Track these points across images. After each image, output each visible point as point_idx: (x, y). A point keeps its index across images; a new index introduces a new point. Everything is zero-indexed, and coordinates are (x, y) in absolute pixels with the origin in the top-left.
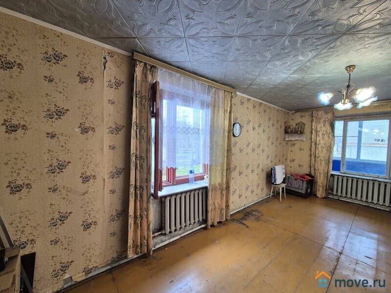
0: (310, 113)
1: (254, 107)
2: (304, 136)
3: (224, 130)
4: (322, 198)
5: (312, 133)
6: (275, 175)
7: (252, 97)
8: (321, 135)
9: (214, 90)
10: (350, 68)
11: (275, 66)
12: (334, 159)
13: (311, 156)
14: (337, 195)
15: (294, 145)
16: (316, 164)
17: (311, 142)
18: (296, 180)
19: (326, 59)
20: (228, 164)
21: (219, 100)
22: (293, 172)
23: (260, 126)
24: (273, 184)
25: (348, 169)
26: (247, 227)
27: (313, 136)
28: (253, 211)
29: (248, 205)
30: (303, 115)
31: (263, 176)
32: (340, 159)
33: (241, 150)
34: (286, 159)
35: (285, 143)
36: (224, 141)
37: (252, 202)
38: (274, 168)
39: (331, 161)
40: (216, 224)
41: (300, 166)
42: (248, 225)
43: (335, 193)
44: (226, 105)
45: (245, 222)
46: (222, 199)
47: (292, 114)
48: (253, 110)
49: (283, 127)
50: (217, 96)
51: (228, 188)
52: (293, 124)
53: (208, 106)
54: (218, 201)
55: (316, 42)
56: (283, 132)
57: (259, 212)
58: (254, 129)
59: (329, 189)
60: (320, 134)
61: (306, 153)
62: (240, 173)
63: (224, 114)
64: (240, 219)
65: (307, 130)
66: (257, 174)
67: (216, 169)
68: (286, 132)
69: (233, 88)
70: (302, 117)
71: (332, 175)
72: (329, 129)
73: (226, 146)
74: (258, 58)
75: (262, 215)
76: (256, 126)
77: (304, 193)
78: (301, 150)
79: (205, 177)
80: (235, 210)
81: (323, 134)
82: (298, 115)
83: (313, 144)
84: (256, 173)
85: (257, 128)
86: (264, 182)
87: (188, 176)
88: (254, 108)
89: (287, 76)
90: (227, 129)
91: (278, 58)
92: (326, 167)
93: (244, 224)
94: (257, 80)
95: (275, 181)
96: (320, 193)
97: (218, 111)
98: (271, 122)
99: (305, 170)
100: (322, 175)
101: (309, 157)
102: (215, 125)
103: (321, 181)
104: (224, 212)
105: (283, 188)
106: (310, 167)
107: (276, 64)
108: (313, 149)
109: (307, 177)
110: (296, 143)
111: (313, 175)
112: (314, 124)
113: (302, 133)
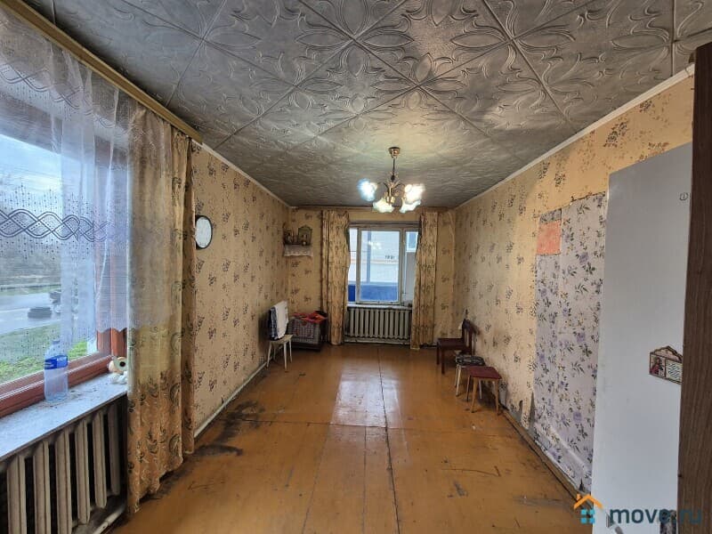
0: (318, 213)
1: (236, 186)
2: (312, 249)
3: (174, 230)
4: (338, 345)
5: (322, 245)
6: (275, 321)
7: (231, 162)
8: (334, 249)
9: (142, 113)
10: (394, 150)
11: (303, 104)
12: (349, 283)
13: (321, 281)
14: (354, 336)
15: (297, 264)
16: (329, 295)
17: (322, 259)
18: (304, 324)
19: (377, 123)
20: (187, 317)
21: (158, 148)
22: (296, 310)
23: (246, 227)
24: (273, 339)
25: (364, 297)
26: (240, 452)
27: (324, 251)
28: (241, 407)
29: (229, 400)
30: (309, 214)
31: (254, 327)
32: (355, 284)
33: (212, 280)
34: (286, 290)
35: (284, 261)
36: (173, 260)
37: (237, 388)
38: (274, 308)
39: (347, 287)
40: (157, 486)
41: (306, 299)
42: (239, 447)
43: (352, 334)
44: (176, 165)
45: (233, 443)
46: (172, 412)
47: (293, 211)
48: (233, 191)
49: (282, 233)
50: (150, 132)
51: (187, 376)
52: (294, 228)
53: (120, 156)
54: (162, 419)
55: (383, 83)
56: (281, 241)
57: (255, 406)
58: (236, 232)
59: (346, 329)
60: (333, 246)
61: (314, 277)
62: (211, 333)
63: (173, 188)
64: (217, 440)
65: (315, 240)
66: (244, 327)
67: (153, 338)
68: (286, 242)
69: (194, 127)
70: (307, 217)
71: (349, 308)
73: (180, 272)
74: (278, 68)
75: (262, 410)
76: (240, 227)
77: (317, 343)
78: (307, 272)
79: (111, 365)
80: (203, 421)
81: (336, 247)
82: (302, 213)
83: (324, 262)
84: (241, 324)
85: (241, 231)
86: (256, 339)
87: (41, 377)
88: (235, 188)
89: (313, 135)
90: (180, 227)
91: (317, 87)
92: (341, 297)
93: (230, 449)
94: (258, 126)
95: (276, 335)
96: (335, 339)
97: (156, 178)
98: (265, 221)
99: (313, 306)
100: (337, 310)
101: (319, 284)
102: (147, 215)
103: (336, 318)
104: (178, 444)
105: (288, 344)
106: (321, 299)
107: (305, 100)
108: (324, 271)
109: (318, 316)
110: (298, 260)
111: (325, 311)
112: (324, 231)
113: (308, 244)
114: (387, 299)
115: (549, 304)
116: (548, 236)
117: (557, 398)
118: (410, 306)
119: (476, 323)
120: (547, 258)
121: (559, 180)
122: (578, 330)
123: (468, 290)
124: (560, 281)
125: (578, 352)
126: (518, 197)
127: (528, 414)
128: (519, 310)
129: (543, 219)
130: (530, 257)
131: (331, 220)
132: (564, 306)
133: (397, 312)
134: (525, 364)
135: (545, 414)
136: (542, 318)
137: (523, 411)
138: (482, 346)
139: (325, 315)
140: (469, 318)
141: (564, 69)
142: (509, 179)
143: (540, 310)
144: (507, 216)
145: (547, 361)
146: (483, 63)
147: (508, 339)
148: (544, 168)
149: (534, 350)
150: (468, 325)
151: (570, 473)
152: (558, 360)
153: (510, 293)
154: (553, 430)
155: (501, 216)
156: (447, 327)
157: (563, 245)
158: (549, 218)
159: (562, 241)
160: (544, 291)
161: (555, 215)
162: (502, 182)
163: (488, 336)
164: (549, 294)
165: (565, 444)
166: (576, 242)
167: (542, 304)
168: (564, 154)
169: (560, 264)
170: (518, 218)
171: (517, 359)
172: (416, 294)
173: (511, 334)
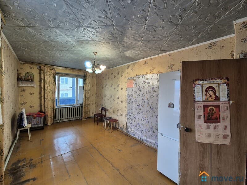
0: (38, 67)
4: (51, 125)
5: (41, 81)
6: (24, 118)
10: (95, 53)
13: (41, 98)
14: (58, 120)
15: (24, 90)
16: (46, 104)
18: (35, 118)
25: (61, 103)
26: (34, 179)
27: (42, 84)
30: (32, 67)
34: (18, 103)
35: (17, 88)
41: (31, 107)
47: (21, 64)
52: (23, 73)
59: (54, 118)
60: (47, 82)
61: (36, 96)
65: (36, 78)
70: (31, 68)
71: (56, 108)
72: (53, 80)
77: (42, 125)
78: (31, 94)
81: (49, 83)
82: (27, 65)
83: (42, 89)
92: (52, 104)
95: (25, 125)
96: (50, 122)
99: (36, 109)
100: (50, 110)
101: (39, 99)
103: (50, 113)
106: (41, 106)
108: (43, 93)
109: (41, 114)
110: (26, 88)
111: (43, 111)
112: (42, 75)
113: (32, 81)
114: (71, 103)
115: (131, 99)
116: (130, 83)
117: (133, 121)
118: (82, 105)
119: (106, 108)
120: (130, 89)
121: (133, 70)
122: (138, 105)
123: (102, 98)
124: (133, 94)
125: (138, 110)
126: (120, 72)
127: (125, 128)
128: (122, 102)
129: (128, 79)
130: (125, 88)
131: (46, 71)
132: (135, 100)
133: (77, 108)
134: (124, 115)
135: (130, 126)
136: (129, 103)
137: (124, 128)
138: (109, 114)
139: (44, 113)
140: (103, 106)
141: (145, 49)
142: (117, 67)
143: (128, 101)
144: (117, 77)
145: (130, 114)
146: (134, 42)
147: (118, 110)
148: (129, 66)
149: (127, 112)
150: (103, 108)
151: (138, 137)
152: (133, 113)
153: (118, 98)
154: (133, 129)
155: (115, 77)
156: (93, 110)
157: (134, 86)
158: (130, 79)
159: (134, 84)
160: (129, 97)
161: (131, 78)
162: (115, 67)
163: (111, 111)
164: (131, 97)
165: (135, 131)
166: (137, 85)
167: (129, 100)
168: (134, 64)
169: (133, 90)
170: (121, 78)
171: (121, 115)
172: (84, 101)
173: (120, 109)
